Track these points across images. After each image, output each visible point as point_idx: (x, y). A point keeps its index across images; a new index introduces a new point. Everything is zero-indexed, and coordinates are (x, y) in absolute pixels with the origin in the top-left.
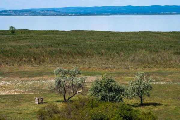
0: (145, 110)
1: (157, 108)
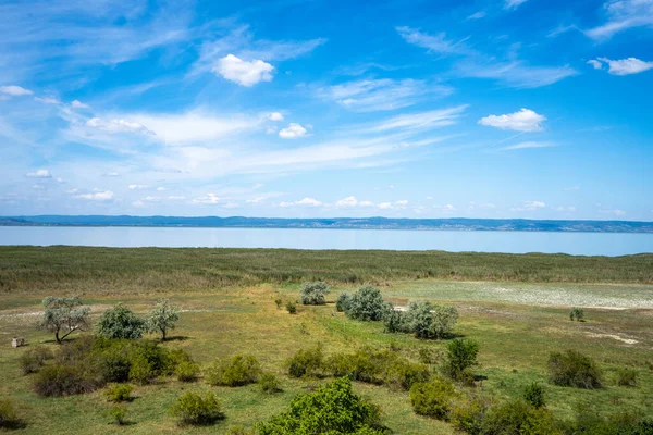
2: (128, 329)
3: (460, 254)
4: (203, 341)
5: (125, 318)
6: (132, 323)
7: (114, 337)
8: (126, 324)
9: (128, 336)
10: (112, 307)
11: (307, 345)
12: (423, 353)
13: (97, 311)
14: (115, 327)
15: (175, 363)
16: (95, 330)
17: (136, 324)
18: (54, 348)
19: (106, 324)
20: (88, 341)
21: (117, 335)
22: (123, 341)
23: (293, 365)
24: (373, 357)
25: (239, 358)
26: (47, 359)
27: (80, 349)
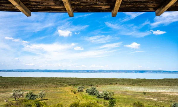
0: (43, 101)
1: (46, 101)
2: (32, 97)
4: (51, 100)
5: (32, 95)
6: (34, 96)
7: (29, 99)
8: (32, 96)
9: (33, 99)
10: (29, 92)
11: (76, 101)
12: (104, 103)
13: (25, 93)
14: (30, 97)
15: (43, 105)
16: (24, 98)
17: (35, 96)
18: (14, 102)
19: (27, 96)
20: (22, 100)
21: (30, 99)
23: (71, 106)
25: (59, 104)
26: (12, 104)
27: (20, 102)
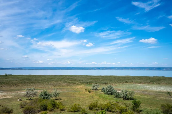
2: (47, 97)
3: (135, 77)
4: (66, 100)
5: (46, 94)
6: (48, 95)
7: (43, 98)
8: (46, 95)
9: (47, 98)
10: (43, 91)
11: (94, 101)
13: (39, 92)
14: (44, 96)
15: (59, 106)
16: (38, 97)
17: (49, 95)
18: (28, 101)
19: (41, 95)
20: (37, 100)
21: (44, 98)
22: (46, 100)
23: (90, 107)
24: (111, 105)
25: (76, 105)
26: (26, 104)
27: (35, 102)
